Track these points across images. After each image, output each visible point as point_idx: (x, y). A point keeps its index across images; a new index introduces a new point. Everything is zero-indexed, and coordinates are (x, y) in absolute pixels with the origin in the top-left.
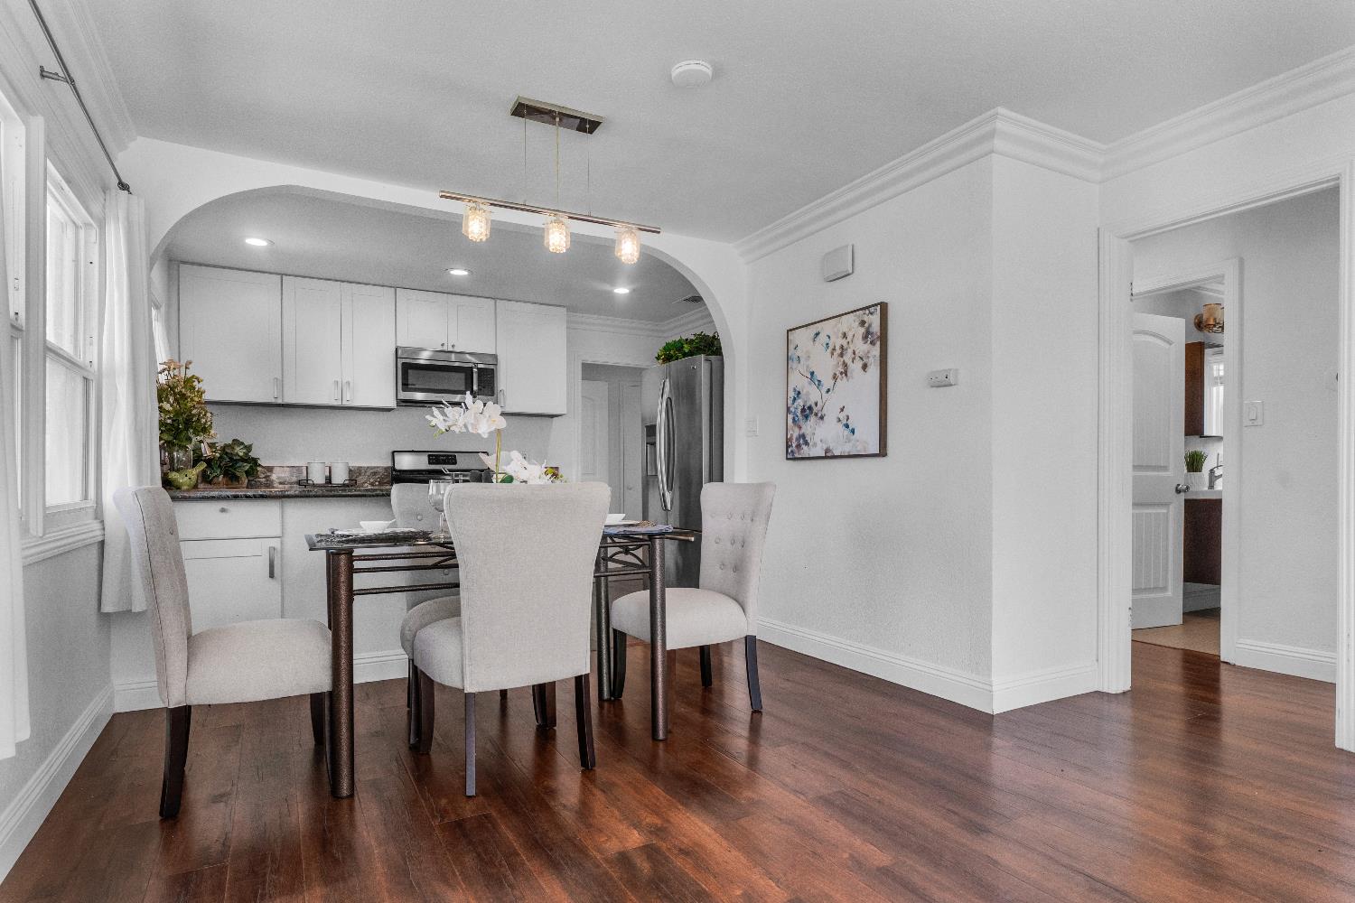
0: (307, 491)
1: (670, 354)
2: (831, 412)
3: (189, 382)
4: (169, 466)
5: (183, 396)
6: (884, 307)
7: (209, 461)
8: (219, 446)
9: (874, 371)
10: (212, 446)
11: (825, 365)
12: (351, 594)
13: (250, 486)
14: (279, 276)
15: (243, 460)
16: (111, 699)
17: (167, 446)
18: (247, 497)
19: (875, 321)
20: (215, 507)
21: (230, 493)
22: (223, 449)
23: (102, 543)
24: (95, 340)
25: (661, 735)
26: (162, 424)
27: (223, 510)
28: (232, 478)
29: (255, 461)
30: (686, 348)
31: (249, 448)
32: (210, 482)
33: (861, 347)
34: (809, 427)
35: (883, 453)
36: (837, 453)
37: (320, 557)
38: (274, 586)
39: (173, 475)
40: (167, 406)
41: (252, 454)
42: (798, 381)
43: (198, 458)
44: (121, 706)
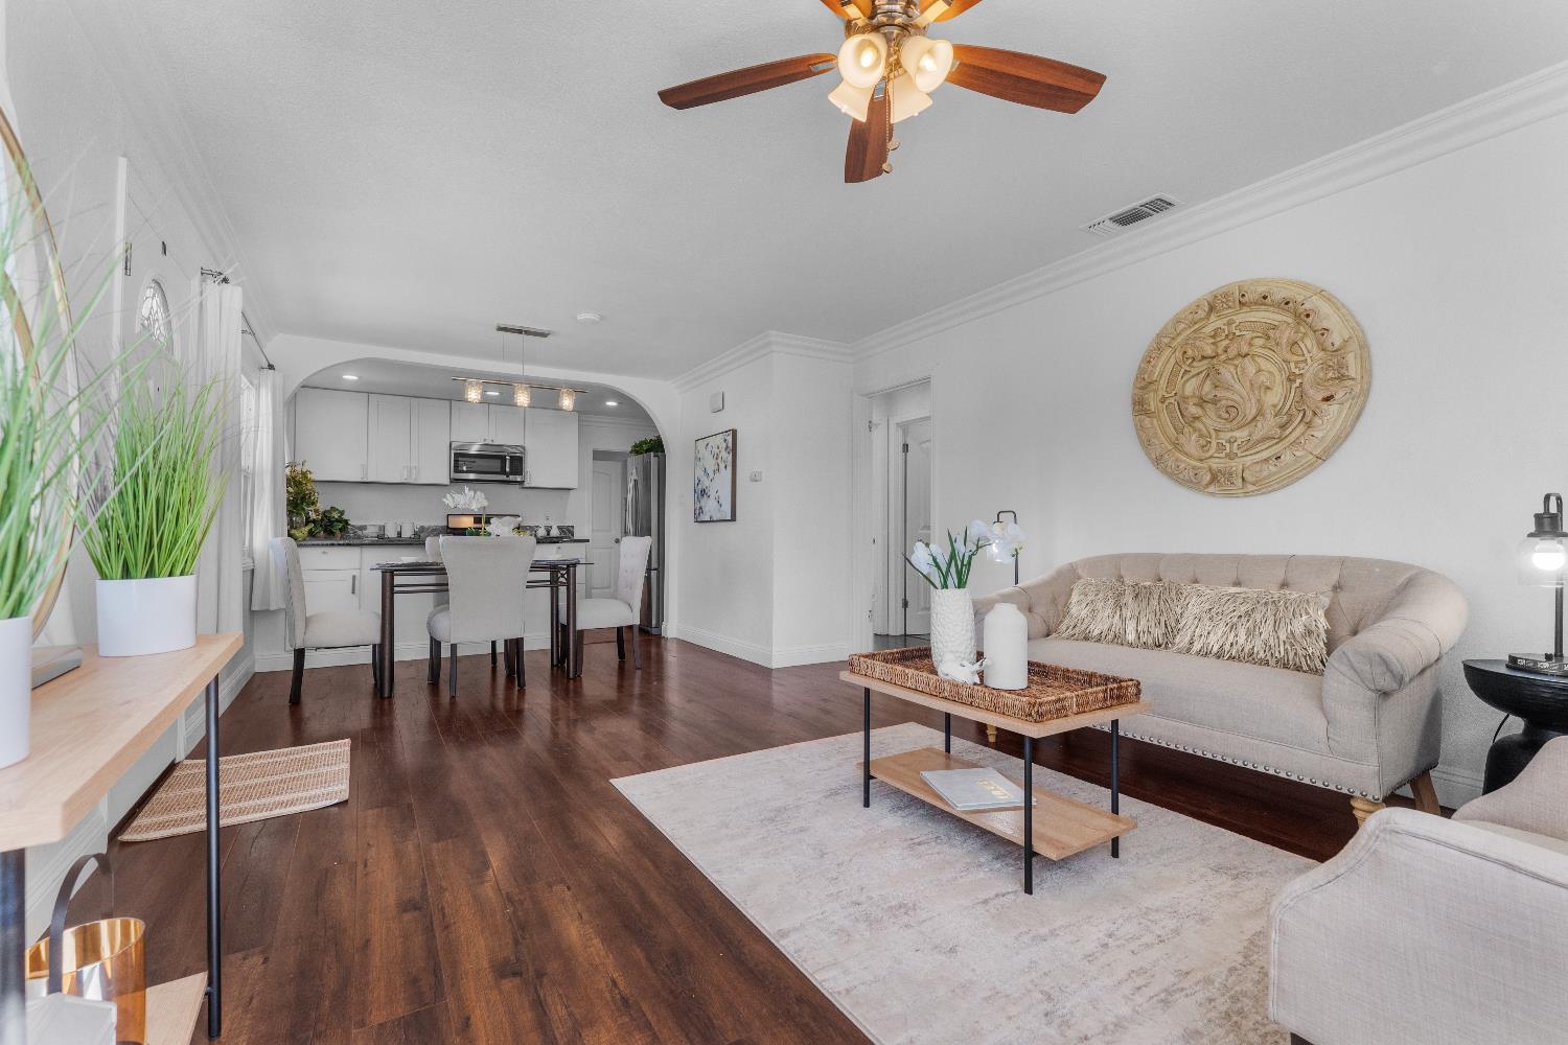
0: (382, 541)
1: (638, 449)
2: (712, 493)
3: (304, 474)
4: (292, 526)
5: (300, 483)
6: (734, 432)
7: (314, 521)
8: (321, 510)
9: (730, 468)
10: (316, 511)
11: (710, 464)
12: (392, 593)
13: (342, 538)
14: (366, 395)
15: (337, 521)
16: (253, 665)
17: (290, 513)
18: (339, 545)
19: (730, 439)
20: (320, 550)
21: (329, 542)
22: (324, 513)
23: (253, 570)
24: (252, 454)
25: (571, 676)
26: (288, 500)
27: (324, 553)
28: (330, 533)
29: (346, 522)
30: (645, 447)
31: (342, 513)
32: (314, 536)
33: (724, 454)
34: (704, 501)
35: (733, 518)
36: (715, 519)
37: (379, 574)
38: (355, 598)
39: (293, 531)
40: (291, 490)
41: (344, 517)
42: (700, 473)
43: (308, 521)
44: (258, 669)
